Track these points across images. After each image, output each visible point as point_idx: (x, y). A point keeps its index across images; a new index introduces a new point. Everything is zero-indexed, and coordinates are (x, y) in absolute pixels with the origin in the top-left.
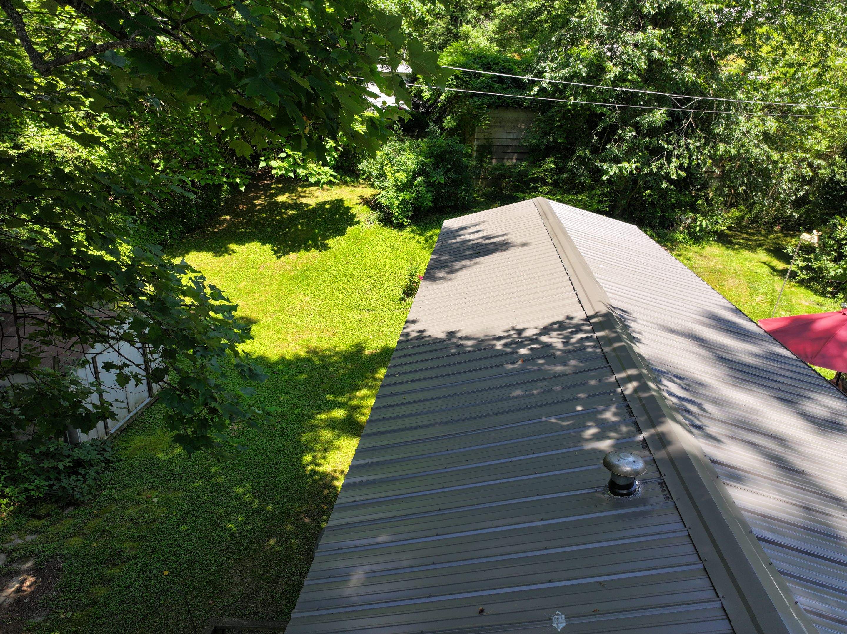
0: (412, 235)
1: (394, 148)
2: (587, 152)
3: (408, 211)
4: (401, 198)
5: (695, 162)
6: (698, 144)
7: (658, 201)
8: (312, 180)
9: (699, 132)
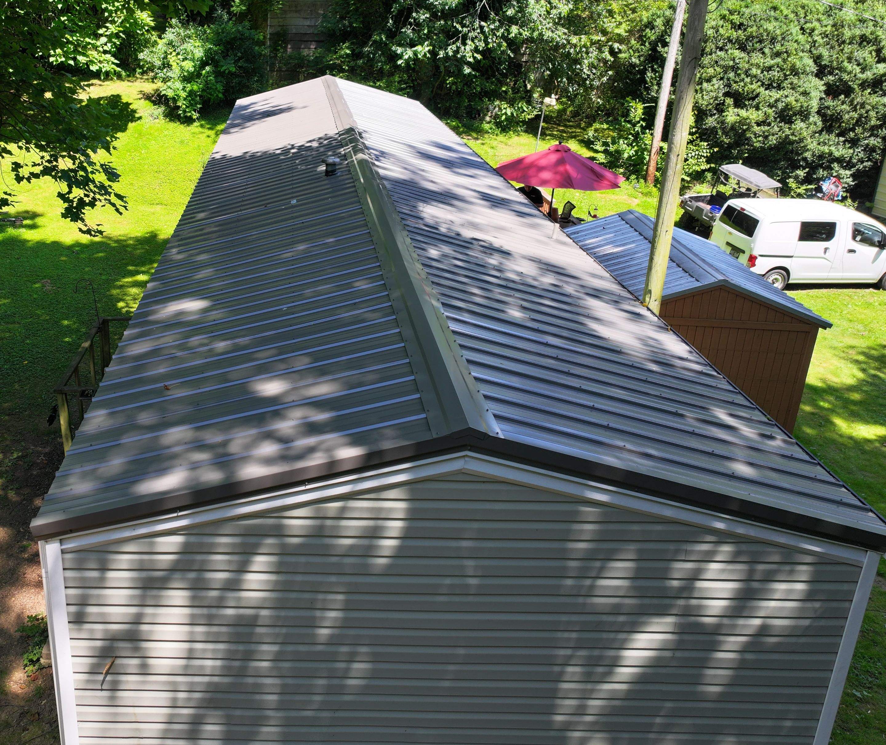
0: (200, 129)
1: (179, 34)
2: (383, 37)
3: (196, 104)
4: (188, 89)
5: (490, 46)
6: (492, 27)
7: (462, 89)
8: (94, 68)
9: (492, 15)
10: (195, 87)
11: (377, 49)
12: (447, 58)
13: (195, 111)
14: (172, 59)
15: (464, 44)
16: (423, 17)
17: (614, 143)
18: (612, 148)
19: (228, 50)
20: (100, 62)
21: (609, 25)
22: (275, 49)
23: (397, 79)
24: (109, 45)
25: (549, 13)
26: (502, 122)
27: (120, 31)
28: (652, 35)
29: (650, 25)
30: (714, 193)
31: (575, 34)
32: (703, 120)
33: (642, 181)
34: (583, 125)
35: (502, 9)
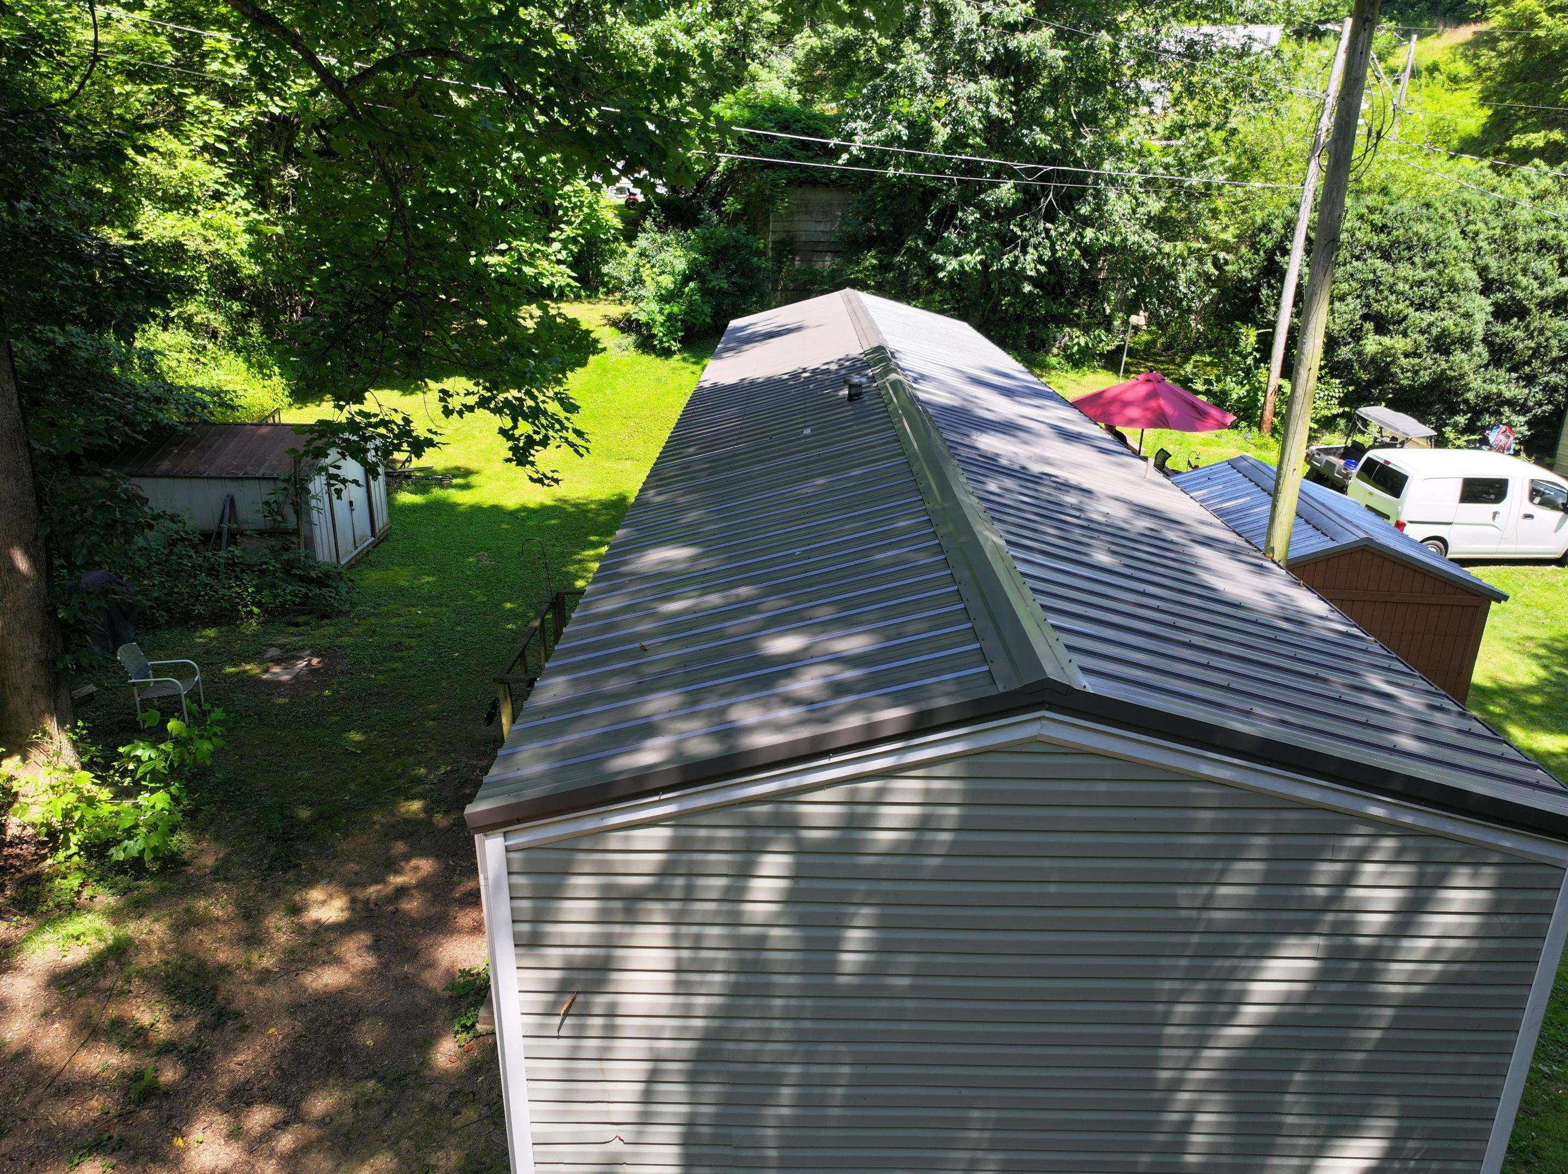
0: (682, 364)
1: (654, 241)
2: (920, 243)
3: (677, 331)
4: (666, 312)
5: (1059, 254)
6: (1061, 230)
7: (1023, 312)
8: (546, 282)
9: (1061, 214)
10: (676, 309)
11: (911, 259)
12: (1001, 271)
13: (675, 340)
14: (646, 273)
15: (1025, 252)
16: (971, 218)
17: (1218, 380)
18: (1216, 388)
19: (718, 262)
20: (552, 274)
21: (1212, 228)
22: (779, 261)
23: (937, 298)
24: (564, 252)
25: (1134, 212)
26: (1073, 354)
27: (578, 235)
28: (1268, 241)
29: (1266, 228)
30: (1349, 444)
31: (1168, 240)
32: (1334, 350)
33: (1255, 429)
34: (1178, 360)
35: (1073, 208)
